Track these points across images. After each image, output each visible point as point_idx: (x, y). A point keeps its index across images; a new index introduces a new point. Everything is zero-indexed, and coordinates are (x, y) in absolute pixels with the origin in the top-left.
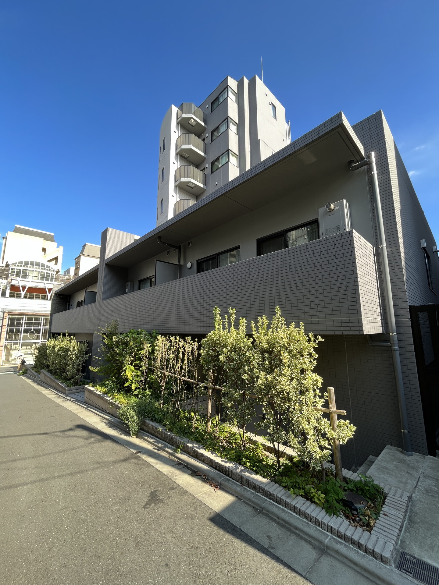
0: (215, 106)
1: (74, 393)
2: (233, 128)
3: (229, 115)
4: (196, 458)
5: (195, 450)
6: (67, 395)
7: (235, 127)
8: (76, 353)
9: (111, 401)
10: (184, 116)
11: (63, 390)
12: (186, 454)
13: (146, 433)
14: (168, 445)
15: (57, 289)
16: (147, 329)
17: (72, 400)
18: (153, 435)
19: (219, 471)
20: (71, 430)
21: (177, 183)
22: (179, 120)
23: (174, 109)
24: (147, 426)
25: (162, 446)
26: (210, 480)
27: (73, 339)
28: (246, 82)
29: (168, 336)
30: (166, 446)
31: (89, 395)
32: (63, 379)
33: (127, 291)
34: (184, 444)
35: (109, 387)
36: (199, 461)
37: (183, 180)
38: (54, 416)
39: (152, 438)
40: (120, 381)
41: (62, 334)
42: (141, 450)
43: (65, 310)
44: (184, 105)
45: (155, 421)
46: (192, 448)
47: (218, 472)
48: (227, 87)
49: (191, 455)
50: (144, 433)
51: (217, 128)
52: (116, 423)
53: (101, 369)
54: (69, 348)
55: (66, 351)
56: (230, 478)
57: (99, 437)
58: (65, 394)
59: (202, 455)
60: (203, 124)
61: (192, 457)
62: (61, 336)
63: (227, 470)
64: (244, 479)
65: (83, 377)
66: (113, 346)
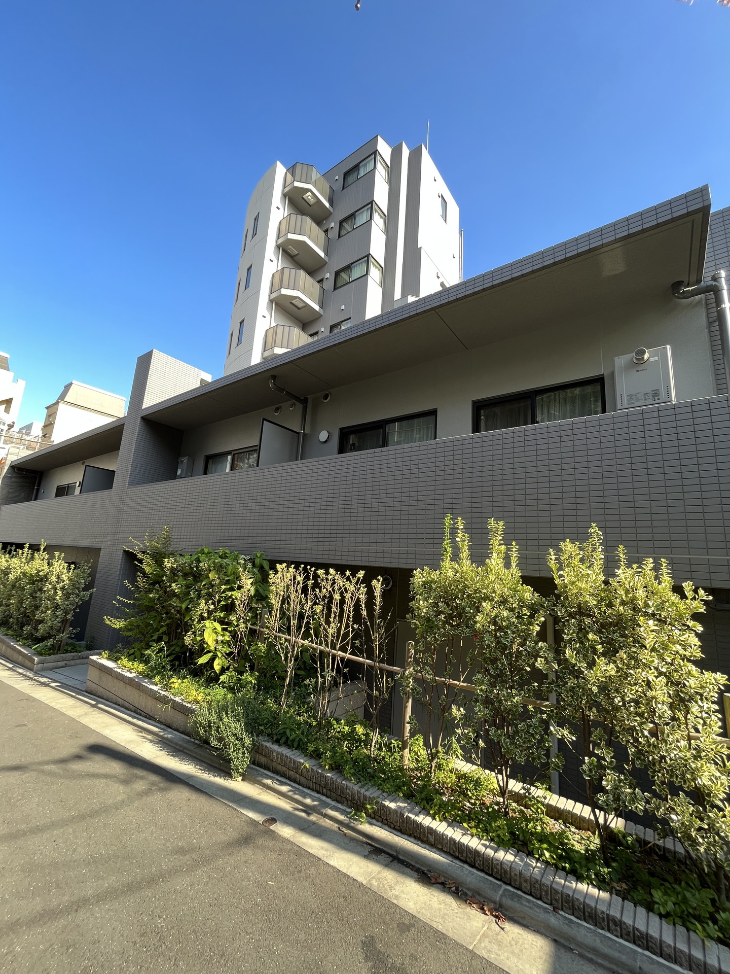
0: (350, 179)
1: (51, 669)
2: (378, 223)
3: (375, 199)
4: (410, 835)
5: (408, 818)
6: (37, 673)
7: (382, 220)
8: (64, 586)
9: (163, 693)
10: (297, 184)
11: (27, 661)
12: (380, 824)
13: (262, 770)
14: (329, 800)
15: (15, 458)
16: (241, 549)
17: (53, 685)
18: (282, 776)
19: (482, 871)
20: (78, 757)
21: (274, 295)
22: (287, 189)
23: (280, 170)
24: (265, 756)
25: (316, 803)
26: (470, 893)
27: (59, 559)
28: (406, 152)
29: (303, 566)
30: (327, 805)
31: (100, 678)
32: (26, 639)
33: (179, 472)
34: (377, 803)
35: (152, 663)
36: (419, 843)
37: (284, 291)
38: (25, 725)
39: (282, 783)
40: (174, 650)
41: (27, 545)
43: (28, 499)
44: (298, 167)
45: (289, 744)
46: (399, 813)
47: (479, 873)
48: (375, 152)
49: (394, 829)
50: (257, 770)
51: (352, 216)
52: (180, 743)
53: (131, 624)
54: (46, 576)
55: (38, 581)
56: (515, 891)
58: (31, 669)
59: (431, 831)
60: (327, 205)
61: (399, 834)
62: (26, 550)
63: (506, 872)
64: (559, 896)
65: (73, 636)
66: (164, 578)
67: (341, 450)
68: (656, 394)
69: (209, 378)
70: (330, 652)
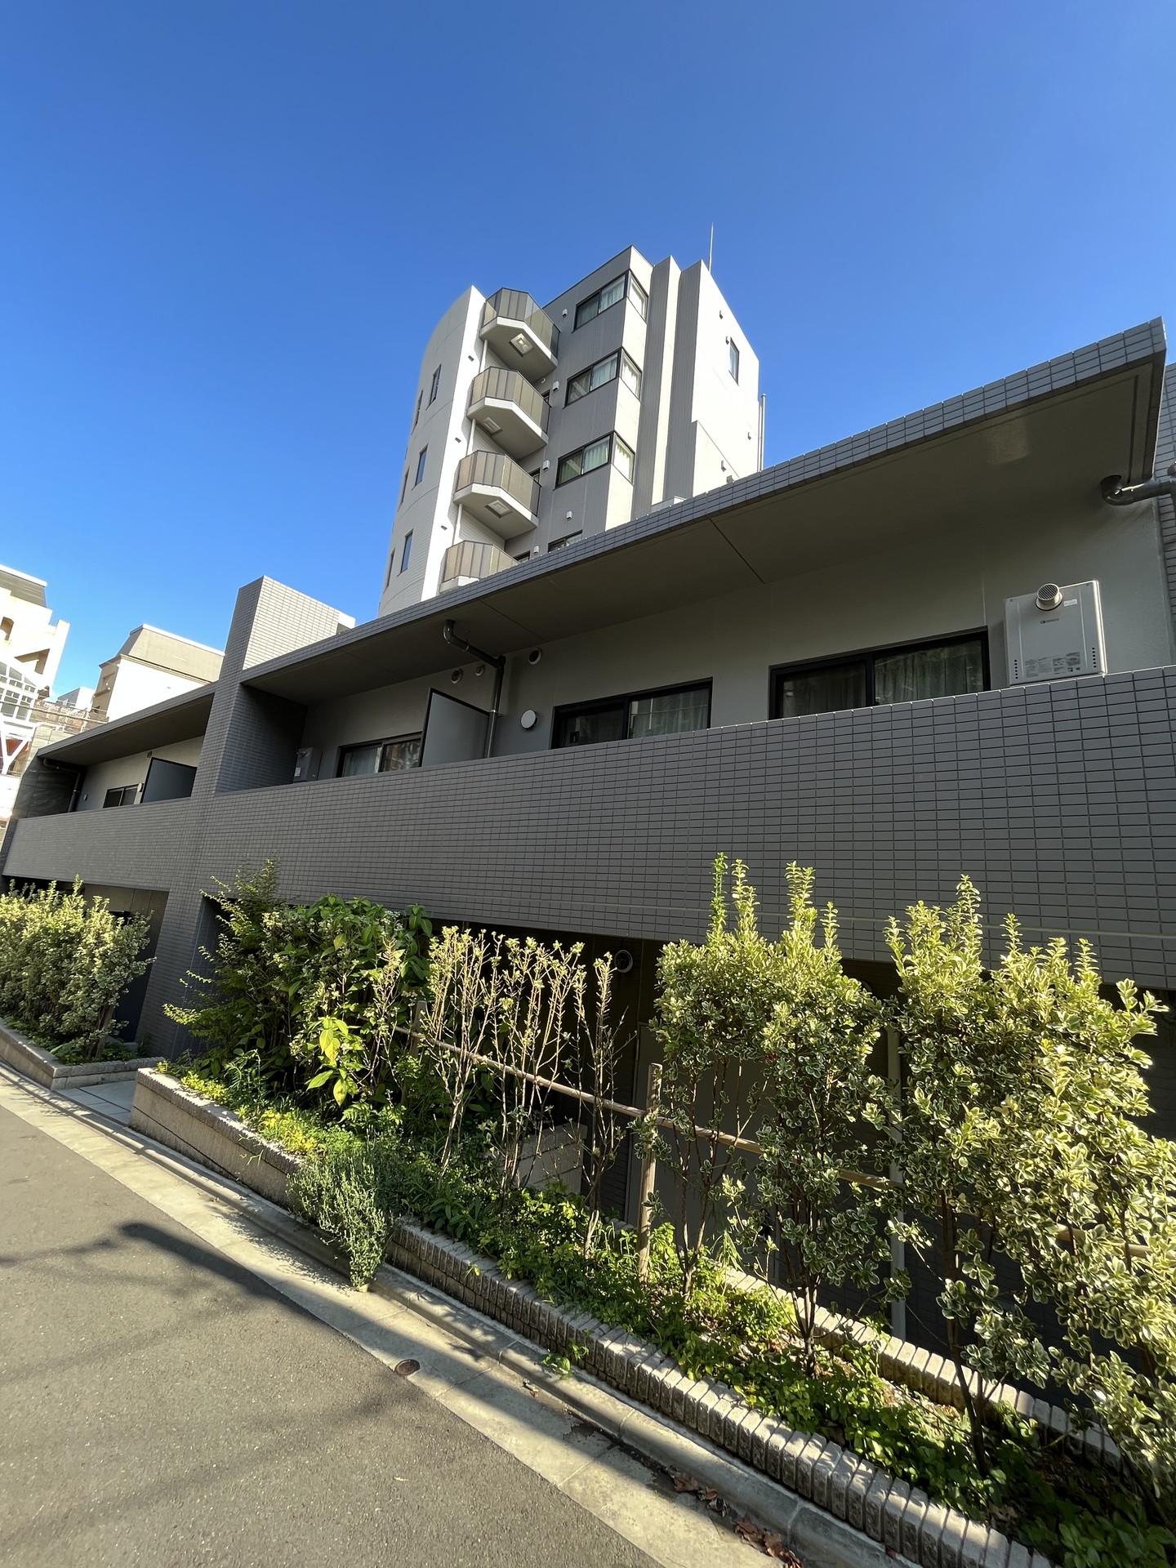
0: (586, 315)
1: (79, 1086)
2: (628, 383)
3: (624, 345)
4: (643, 1402)
5: (641, 1372)
6: (55, 1093)
7: (634, 378)
8: (105, 952)
9: (250, 1135)
10: (501, 321)
11: (41, 1072)
12: (593, 1379)
13: (403, 1274)
14: (510, 1333)
15: (45, 744)
16: (388, 899)
17: (79, 1113)
18: (434, 1286)
19: (764, 1472)
20: (105, 1245)
21: (460, 495)
22: (486, 329)
23: (476, 300)
24: (409, 1250)
25: (490, 1338)
26: (741, 1514)
27: (101, 907)
28: (675, 272)
30: (503, 1340)
31: (153, 1104)
32: (43, 1035)
33: (298, 772)
34: (590, 1341)
35: (237, 1084)
36: (659, 1416)
37: (477, 489)
38: (25, 1181)
39: (437, 1300)
40: (273, 1063)
41: (54, 883)
42: (415, 1358)
43: (61, 809)
44: (505, 295)
45: (448, 1231)
46: (627, 1363)
47: (759, 1477)
48: (627, 273)
49: (617, 1388)
50: (394, 1273)
51: (588, 372)
52: (273, 1221)
53: (206, 1017)
54: (79, 935)
55: (67, 941)
56: (820, 1513)
57: (226, 1286)
58: (47, 1086)
59: (679, 1397)
60: (548, 353)
61: (624, 1398)
62: (52, 891)
63: (804, 1476)
64: (897, 1527)
65: (117, 1033)
66: (263, 944)
67: (556, 743)
68: (1074, 660)
69: (350, 623)
70: (524, 1076)
